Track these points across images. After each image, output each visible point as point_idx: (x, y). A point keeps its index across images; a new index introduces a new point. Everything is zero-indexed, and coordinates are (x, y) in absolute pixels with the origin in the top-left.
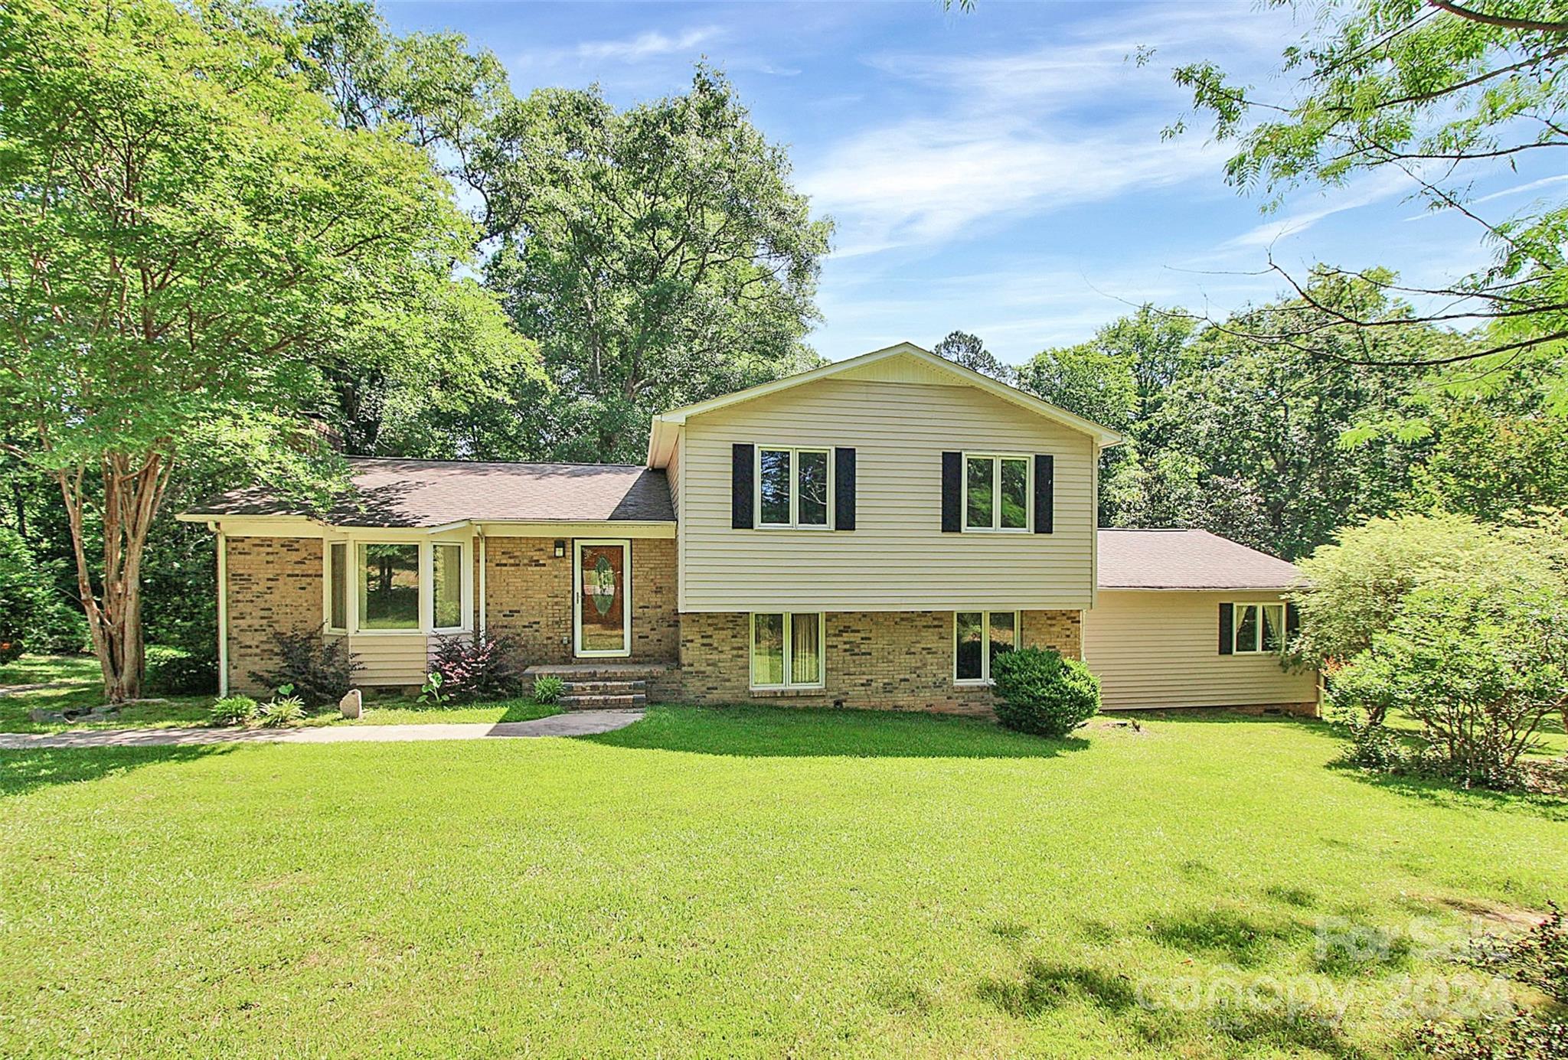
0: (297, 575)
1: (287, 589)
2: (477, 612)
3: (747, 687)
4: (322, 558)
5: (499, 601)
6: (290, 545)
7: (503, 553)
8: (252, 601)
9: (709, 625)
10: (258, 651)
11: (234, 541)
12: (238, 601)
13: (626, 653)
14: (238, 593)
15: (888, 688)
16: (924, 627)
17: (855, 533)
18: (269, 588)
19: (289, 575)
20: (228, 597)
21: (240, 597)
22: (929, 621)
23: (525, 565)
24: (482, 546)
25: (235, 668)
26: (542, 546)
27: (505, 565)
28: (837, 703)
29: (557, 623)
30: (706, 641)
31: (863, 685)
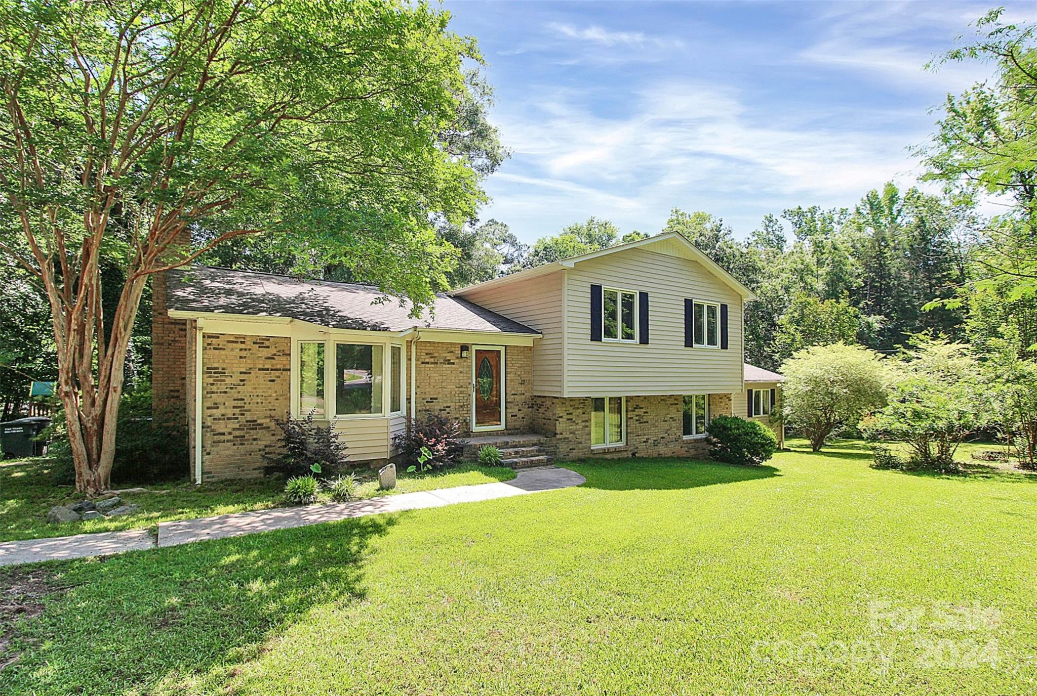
0: (268, 369)
1: (258, 380)
2: (409, 400)
3: (590, 447)
4: (290, 355)
5: (423, 390)
6: (261, 342)
7: (427, 354)
8: (225, 392)
9: (571, 406)
10: (231, 437)
11: (209, 337)
12: (213, 393)
13: (502, 427)
14: (212, 384)
15: (656, 443)
16: (671, 404)
17: (648, 346)
18: (241, 381)
19: (260, 369)
20: (203, 388)
21: (214, 388)
22: (672, 401)
23: (441, 363)
24: (413, 348)
25: (208, 454)
26: (453, 349)
27: (428, 363)
28: (634, 454)
29: (461, 406)
30: (570, 417)
31: (644, 442)
